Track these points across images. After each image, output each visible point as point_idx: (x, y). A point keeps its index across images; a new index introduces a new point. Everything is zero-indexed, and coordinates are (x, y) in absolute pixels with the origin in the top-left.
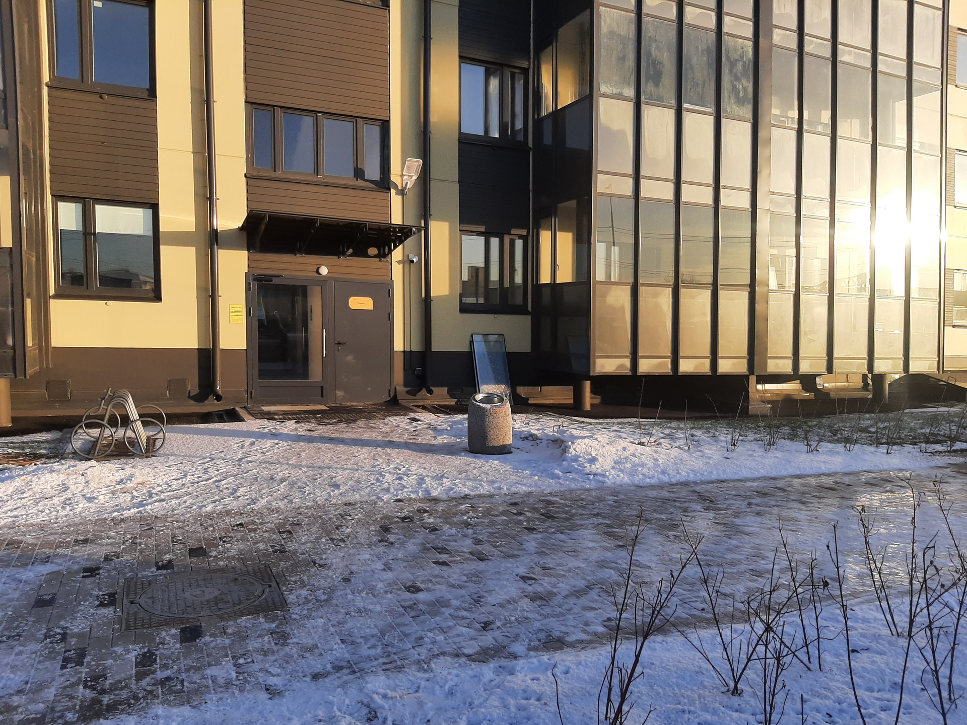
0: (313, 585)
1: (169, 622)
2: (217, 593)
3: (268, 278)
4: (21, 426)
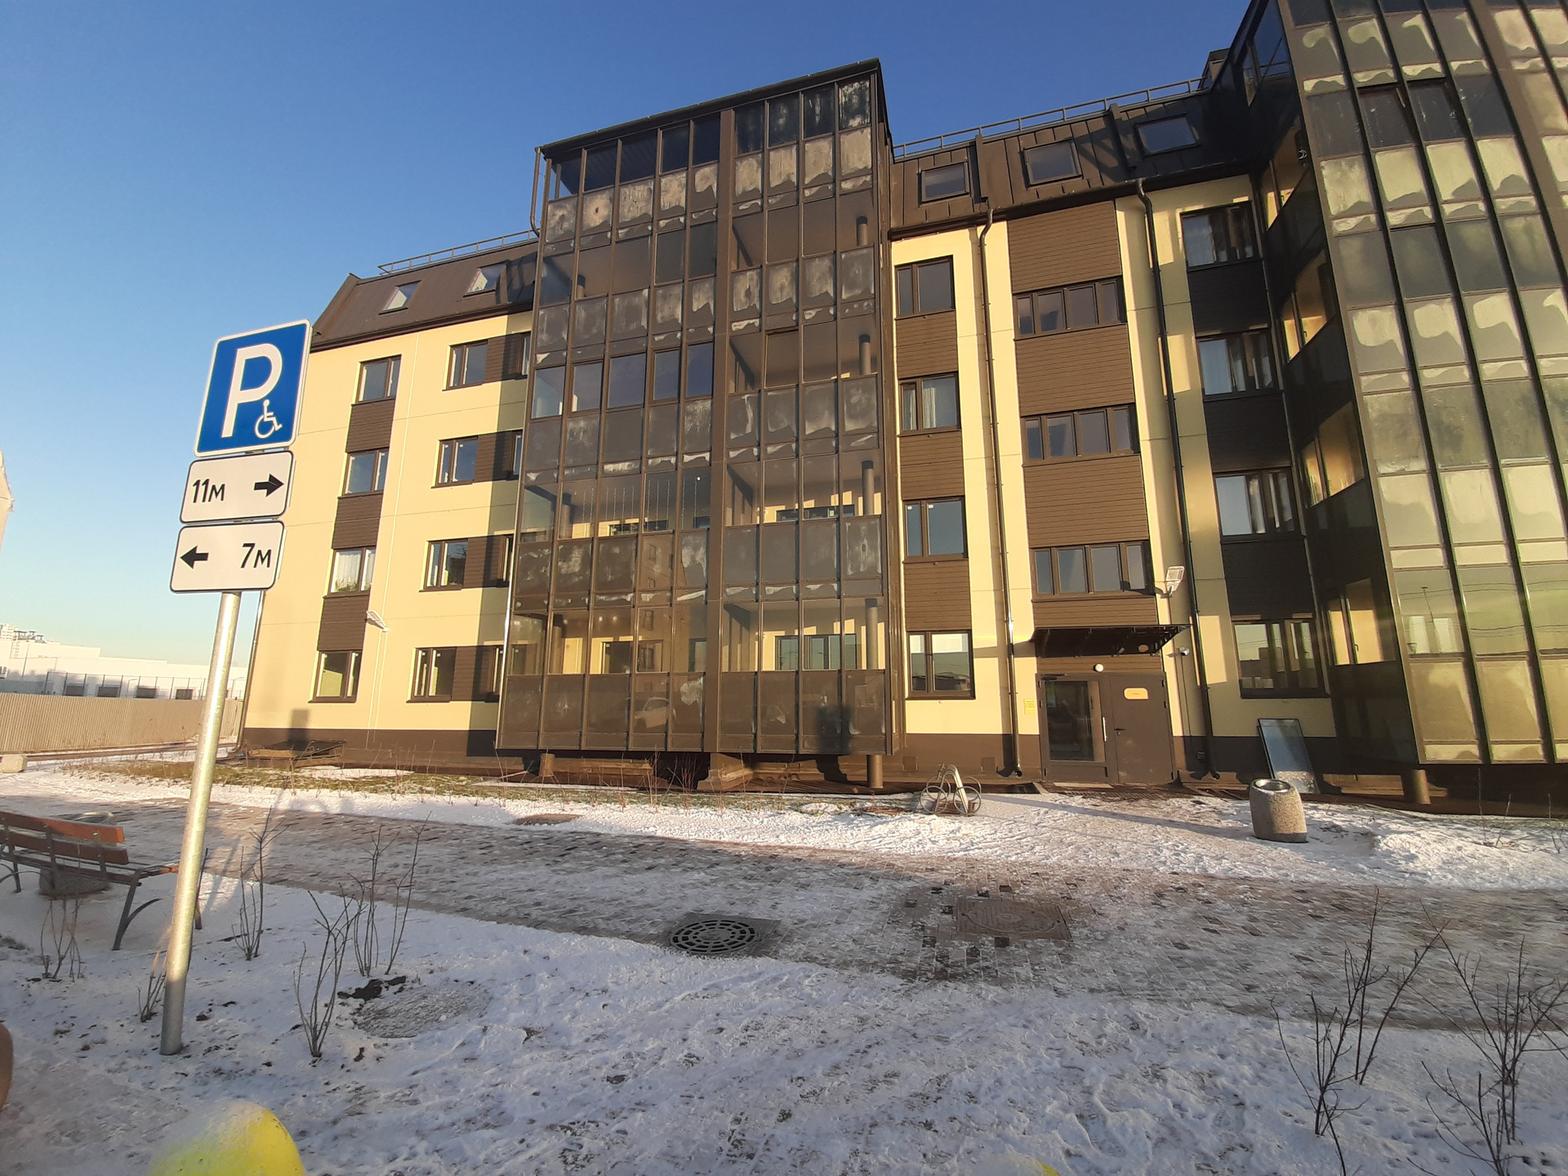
1: (987, 932)
2: (1020, 919)
3: (1053, 677)
4: (889, 789)
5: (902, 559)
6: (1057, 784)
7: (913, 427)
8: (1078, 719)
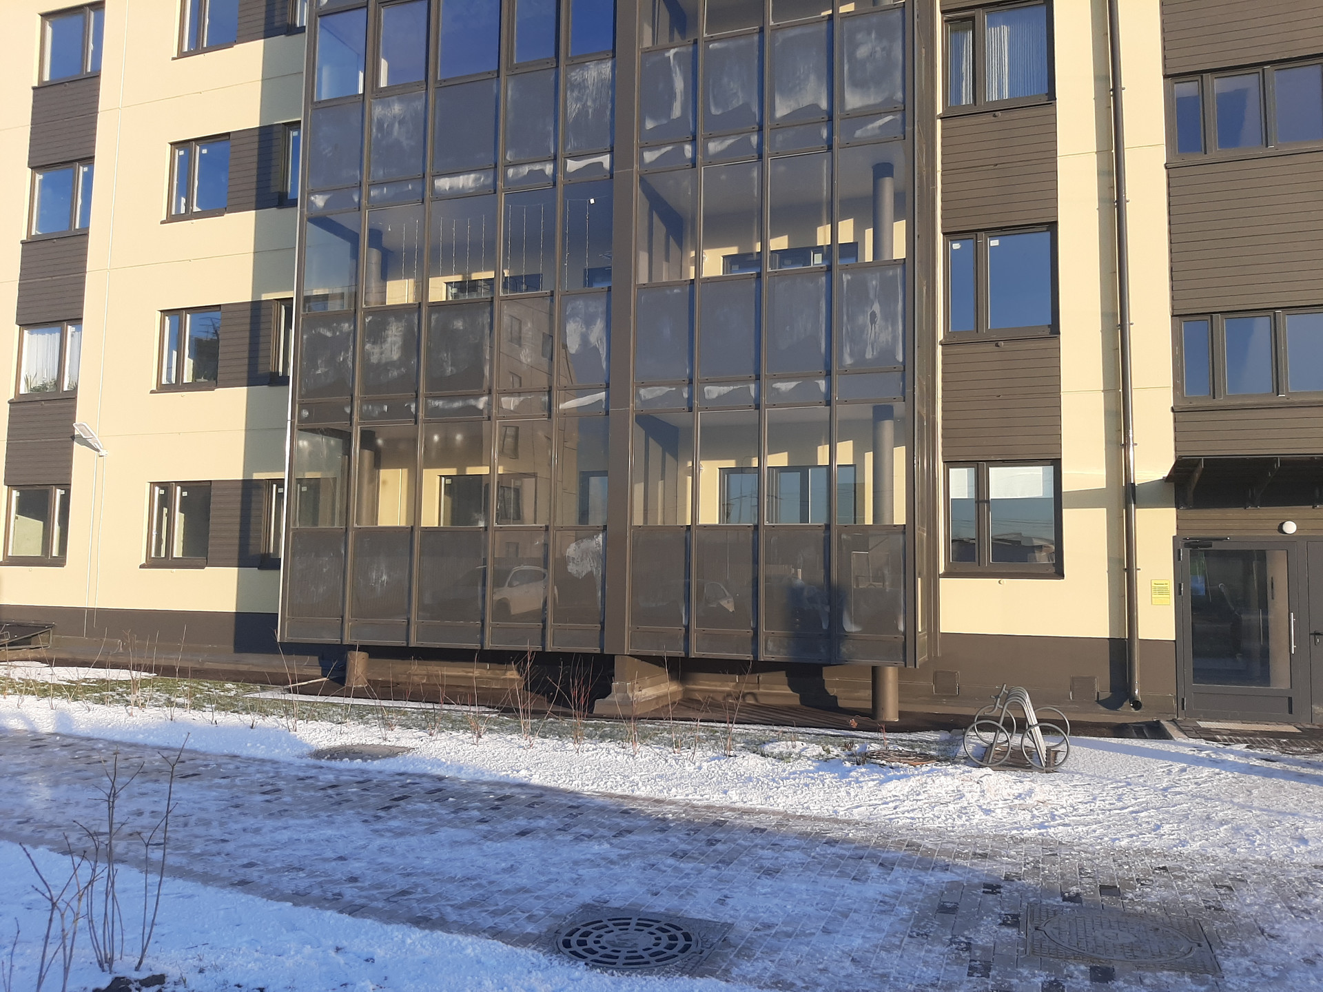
0: (1259, 957)
1: (1078, 958)
3: (1205, 543)
4: (909, 724)
5: (940, 336)
6: (1203, 724)
7: (966, 99)
8: (1244, 617)
